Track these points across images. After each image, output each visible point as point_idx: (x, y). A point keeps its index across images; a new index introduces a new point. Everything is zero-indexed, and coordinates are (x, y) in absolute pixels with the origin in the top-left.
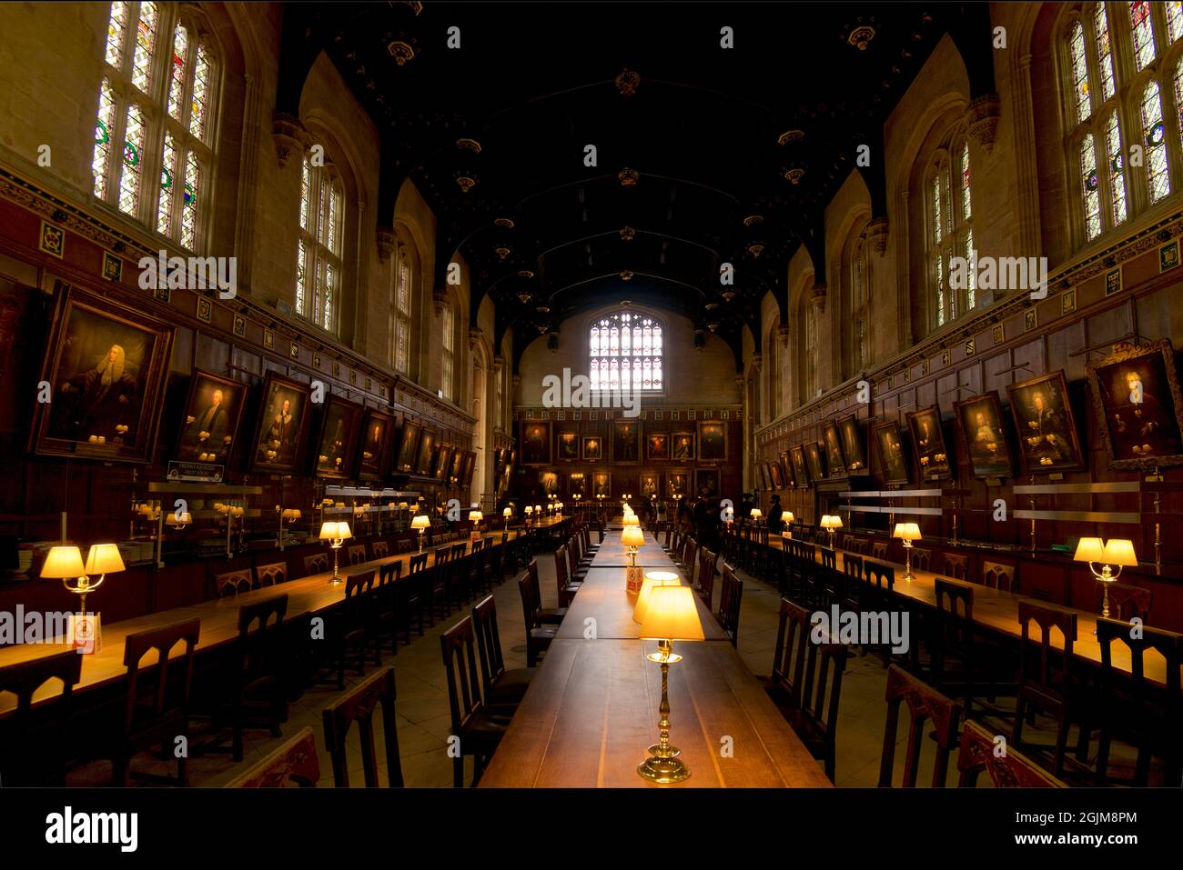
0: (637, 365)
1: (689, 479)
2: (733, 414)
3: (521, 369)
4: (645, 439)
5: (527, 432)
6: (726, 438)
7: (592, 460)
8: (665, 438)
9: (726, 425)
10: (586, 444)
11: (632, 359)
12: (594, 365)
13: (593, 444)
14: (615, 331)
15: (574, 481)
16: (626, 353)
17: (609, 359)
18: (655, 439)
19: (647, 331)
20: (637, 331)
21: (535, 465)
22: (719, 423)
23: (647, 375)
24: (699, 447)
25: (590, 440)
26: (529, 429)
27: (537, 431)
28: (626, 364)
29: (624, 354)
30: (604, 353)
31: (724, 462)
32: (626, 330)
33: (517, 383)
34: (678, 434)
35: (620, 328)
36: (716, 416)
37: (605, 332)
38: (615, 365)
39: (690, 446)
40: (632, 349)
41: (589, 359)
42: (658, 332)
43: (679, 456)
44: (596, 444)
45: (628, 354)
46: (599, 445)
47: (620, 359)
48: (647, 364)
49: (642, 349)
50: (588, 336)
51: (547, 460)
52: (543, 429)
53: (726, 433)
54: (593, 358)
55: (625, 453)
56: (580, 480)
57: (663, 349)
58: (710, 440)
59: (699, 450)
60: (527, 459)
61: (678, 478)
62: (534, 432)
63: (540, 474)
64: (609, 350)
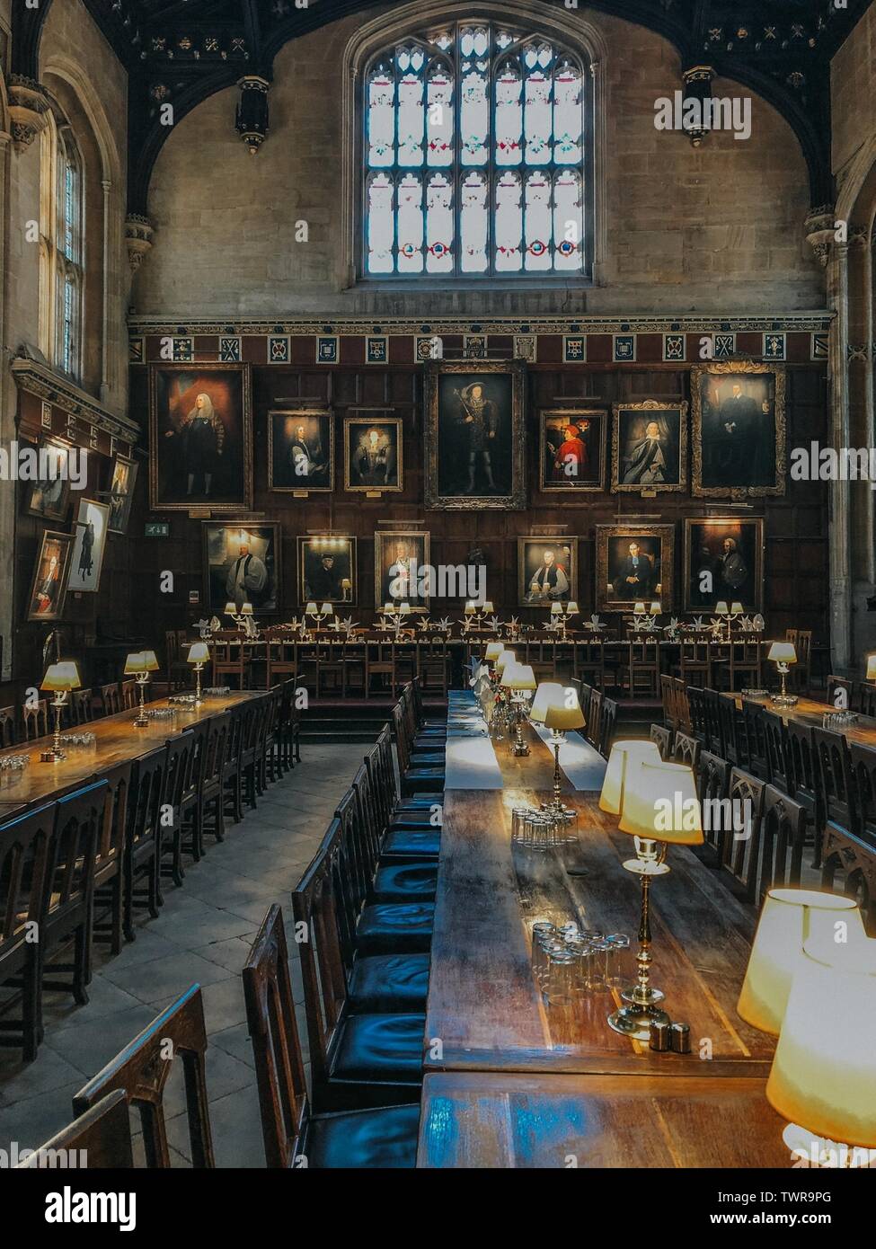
0: (508, 193)
1: (667, 552)
2: (799, 343)
3: (156, 201)
4: (532, 425)
5: (173, 403)
6: (780, 417)
7: (373, 493)
8: (594, 422)
9: (781, 377)
10: (355, 443)
11: (491, 172)
12: (380, 191)
13: (374, 441)
14: (442, 87)
15: (315, 559)
16: (475, 157)
17: (424, 173)
18: (563, 424)
19: (537, 88)
20: (508, 89)
21: (198, 510)
22: (761, 370)
23: (538, 231)
24: (698, 450)
25: (366, 428)
26: (181, 390)
27: (203, 400)
28: (475, 189)
29: (467, 159)
30: (411, 158)
31: (772, 497)
32: (474, 84)
33: (141, 245)
34: (636, 407)
35: (458, 78)
36: (748, 346)
37: (411, 91)
38: (441, 191)
39: (670, 449)
40: (491, 143)
41: (364, 174)
42: (571, 86)
43: (637, 480)
44: (385, 439)
45: (481, 158)
46: (393, 443)
47: (456, 173)
48: (538, 190)
49: (523, 143)
50: (361, 101)
51: (235, 494)
52: (221, 391)
53: (780, 401)
54: (376, 171)
55: (472, 470)
56: (338, 557)
57: (587, 140)
58: (729, 427)
59: (698, 460)
60: (175, 491)
61: (633, 548)
62: (191, 401)
63: (213, 536)
64: (424, 146)
